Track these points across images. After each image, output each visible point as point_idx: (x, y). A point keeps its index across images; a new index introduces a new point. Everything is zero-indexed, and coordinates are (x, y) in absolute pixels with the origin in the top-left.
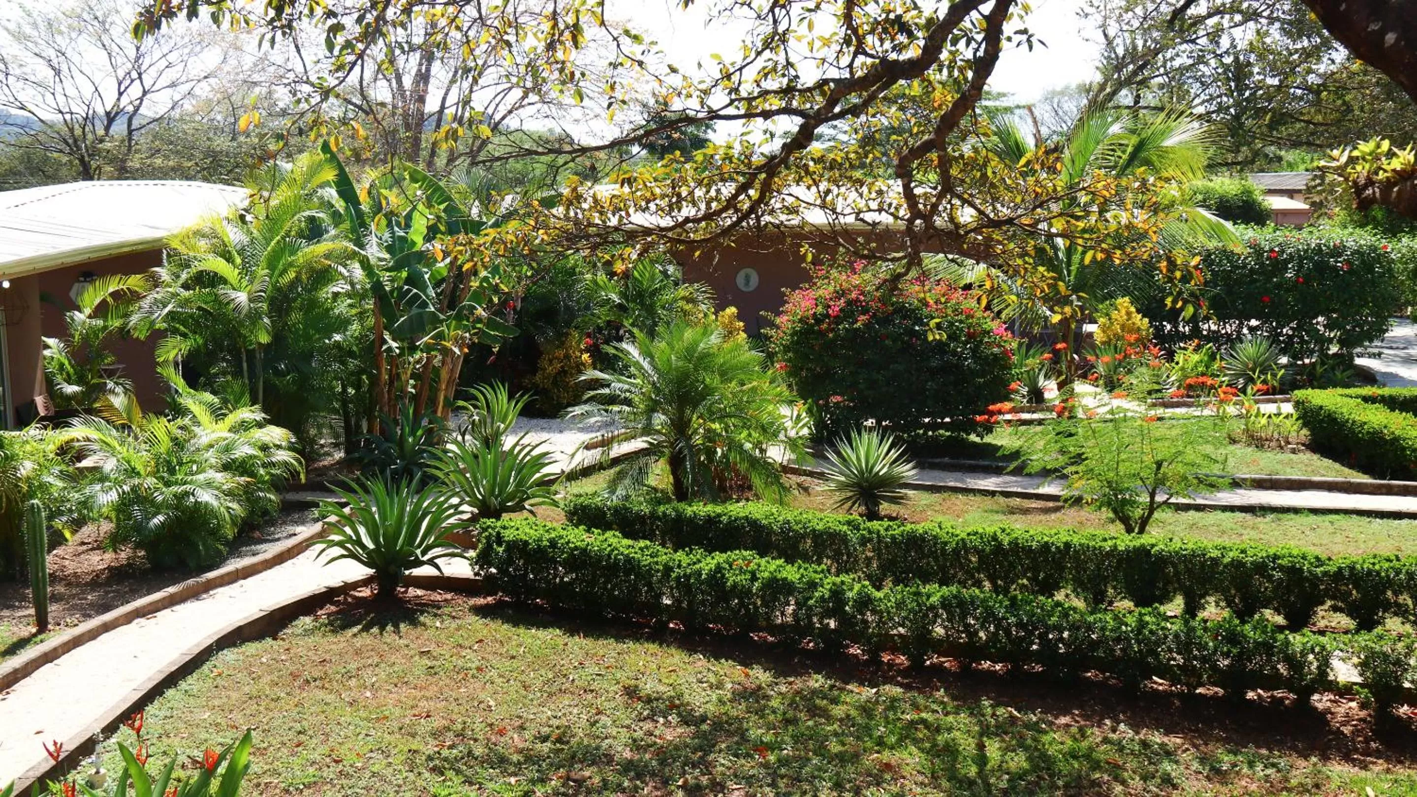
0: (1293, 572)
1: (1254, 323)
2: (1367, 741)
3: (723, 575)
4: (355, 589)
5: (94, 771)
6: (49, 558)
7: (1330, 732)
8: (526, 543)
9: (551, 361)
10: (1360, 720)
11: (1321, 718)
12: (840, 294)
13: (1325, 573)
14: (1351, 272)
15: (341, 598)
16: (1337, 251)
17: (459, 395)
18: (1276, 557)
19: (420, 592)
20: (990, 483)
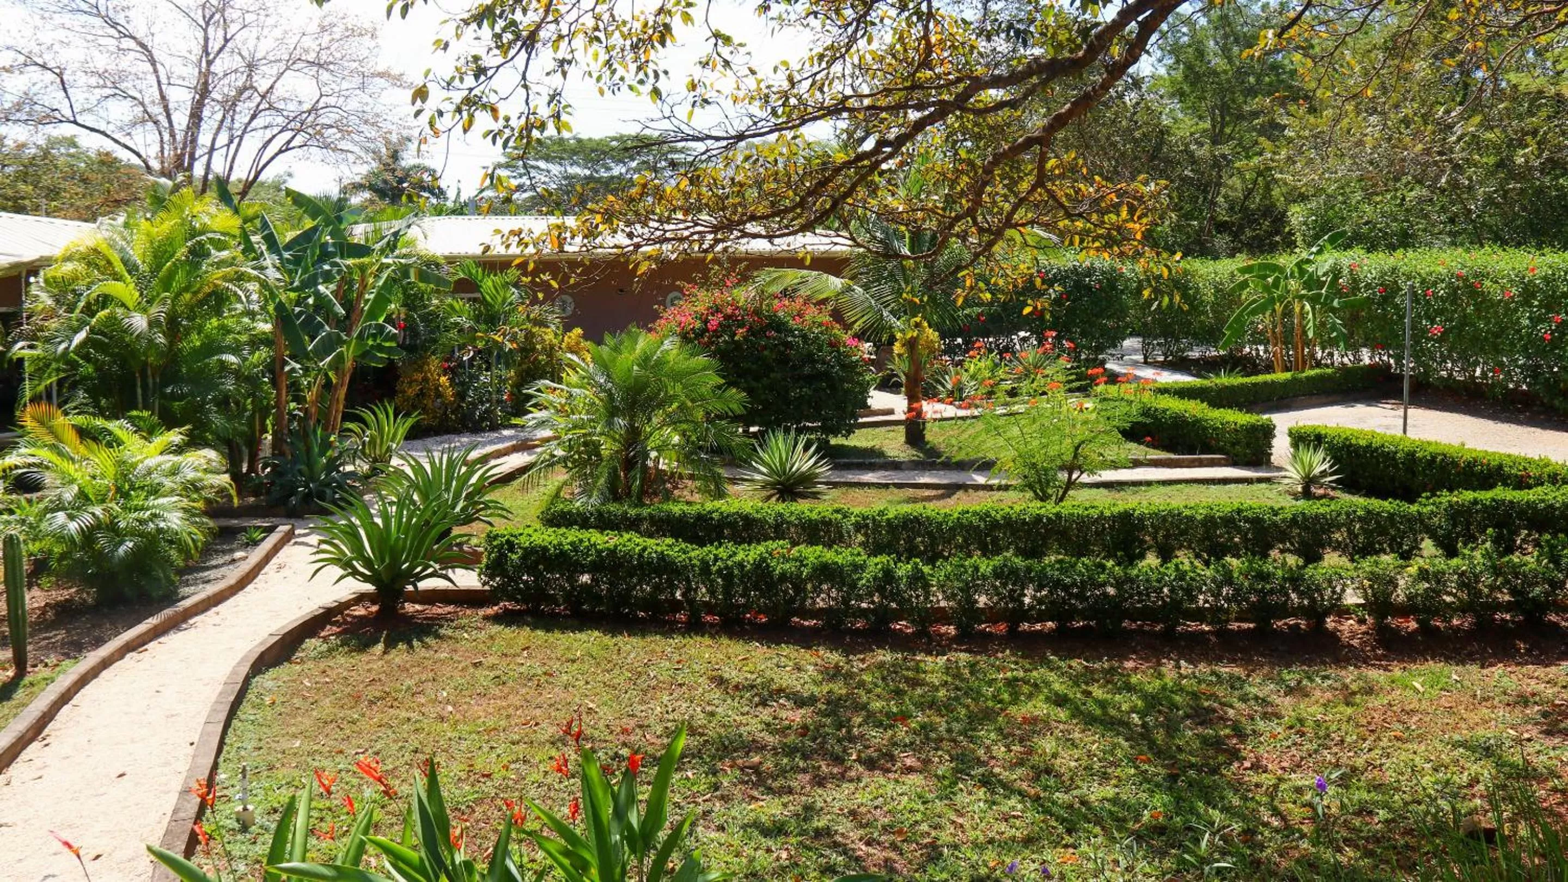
0: (1256, 521)
1: (1022, 334)
2: (1373, 649)
3: (768, 566)
4: (348, 608)
5: (240, 808)
6: (27, 597)
7: (1344, 647)
8: (545, 549)
9: (410, 383)
10: (1363, 633)
11: (1333, 636)
12: (716, 310)
13: (1283, 520)
14: (1101, 289)
15: (339, 618)
16: (1090, 271)
17: (347, 417)
18: (1239, 511)
19: (418, 607)
20: (869, 477)
